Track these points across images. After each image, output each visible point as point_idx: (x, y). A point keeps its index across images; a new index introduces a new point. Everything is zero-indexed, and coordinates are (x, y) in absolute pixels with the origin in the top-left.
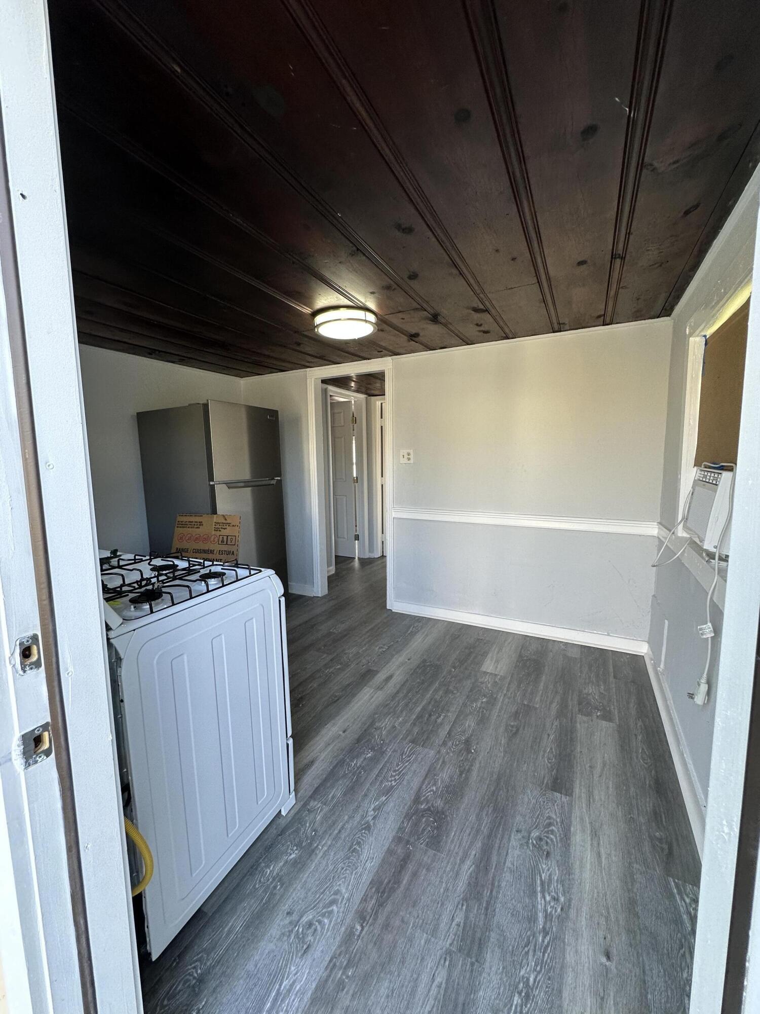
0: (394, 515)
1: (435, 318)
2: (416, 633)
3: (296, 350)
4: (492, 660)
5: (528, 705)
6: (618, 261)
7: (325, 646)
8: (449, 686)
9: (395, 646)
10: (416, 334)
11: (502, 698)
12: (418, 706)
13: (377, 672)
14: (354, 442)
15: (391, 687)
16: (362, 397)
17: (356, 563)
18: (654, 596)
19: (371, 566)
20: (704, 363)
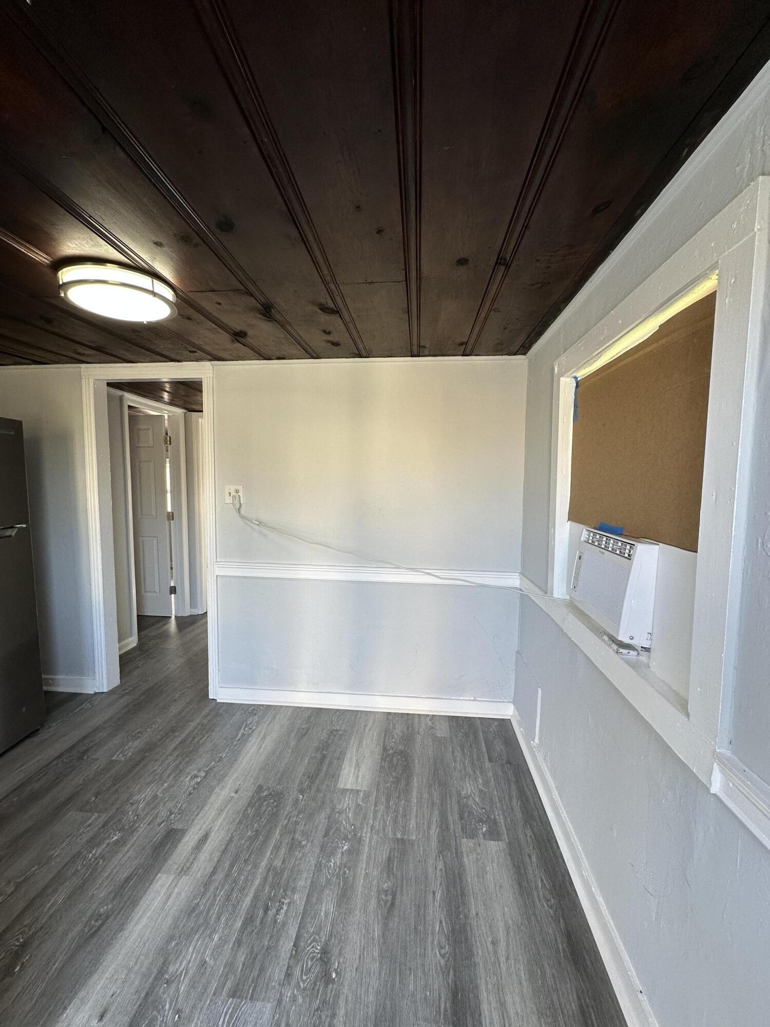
0: (218, 572)
1: (267, 311)
2: (250, 735)
3: (46, 331)
4: (350, 765)
5: (402, 839)
6: (502, 268)
7: (97, 795)
8: (295, 832)
9: (215, 769)
10: (241, 332)
11: (368, 835)
12: (247, 895)
13: (183, 832)
14: (168, 465)
15: (203, 863)
16: (179, 411)
17: (173, 625)
18: (517, 652)
19: (192, 627)
20: (576, 406)
